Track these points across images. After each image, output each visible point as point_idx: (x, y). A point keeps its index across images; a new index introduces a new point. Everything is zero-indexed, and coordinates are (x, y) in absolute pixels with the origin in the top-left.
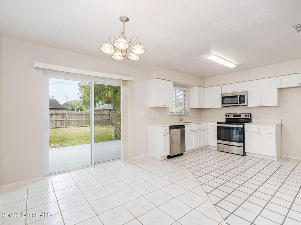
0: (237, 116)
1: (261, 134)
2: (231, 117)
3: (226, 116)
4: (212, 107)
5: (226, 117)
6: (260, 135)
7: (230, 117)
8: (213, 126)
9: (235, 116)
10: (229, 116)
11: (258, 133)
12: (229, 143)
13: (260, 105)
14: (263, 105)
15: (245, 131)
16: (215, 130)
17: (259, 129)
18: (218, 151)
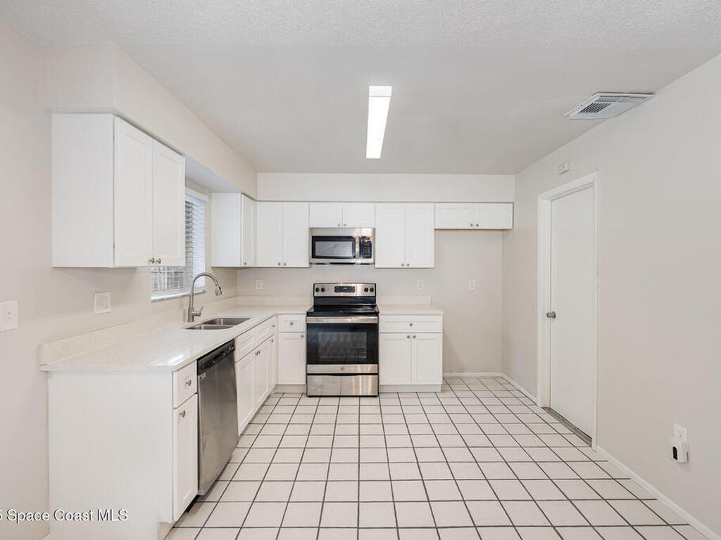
0: (345, 291)
1: (416, 335)
2: (331, 292)
3: (317, 290)
4: (279, 264)
5: (317, 294)
6: (414, 337)
7: (326, 294)
8: (292, 324)
9: (338, 289)
10: (323, 290)
11: (409, 334)
12: (342, 369)
13: (403, 265)
14: (408, 265)
15: (380, 331)
16: (301, 334)
17: (411, 325)
18: (310, 397)
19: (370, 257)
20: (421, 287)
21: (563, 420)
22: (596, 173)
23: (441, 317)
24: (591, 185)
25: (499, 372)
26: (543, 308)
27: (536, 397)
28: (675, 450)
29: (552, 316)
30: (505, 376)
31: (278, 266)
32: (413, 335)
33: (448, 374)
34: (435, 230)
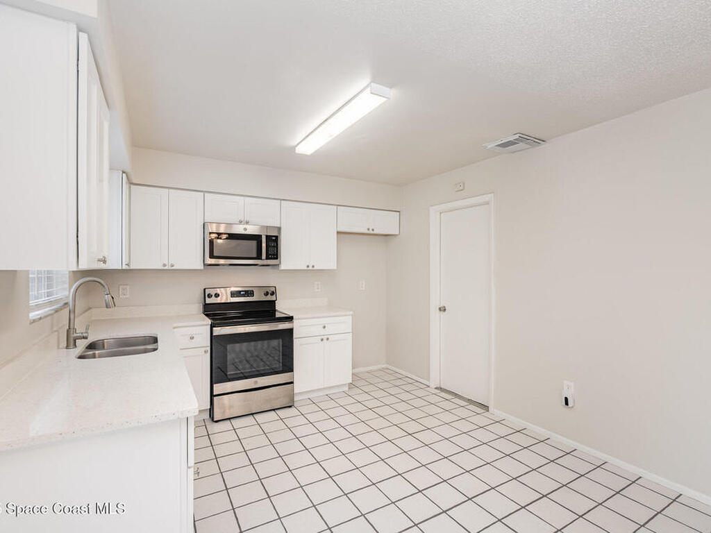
0: (243, 296)
1: (329, 337)
3: (210, 295)
4: (165, 266)
5: (209, 300)
6: (327, 339)
7: (220, 300)
8: (192, 338)
9: (235, 294)
10: (217, 295)
11: (322, 337)
12: (256, 382)
13: (308, 266)
14: (313, 266)
15: (294, 337)
16: (204, 349)
17: (324, 327)
18: (216, 422)
19: (277, 258)
20: (318, 289)
21: (456, 395)
22: (492, 194)
23: (351, 317)
24: (488, 203)
25: (383, 364)
26: (435, 303)
27: (429, 380)
28: (566, 399)
29: (443, 309)
30: (390, 367)
31: (163, 268)
32: (326, 337)
33: (356, 370)
34: (338, 233)
